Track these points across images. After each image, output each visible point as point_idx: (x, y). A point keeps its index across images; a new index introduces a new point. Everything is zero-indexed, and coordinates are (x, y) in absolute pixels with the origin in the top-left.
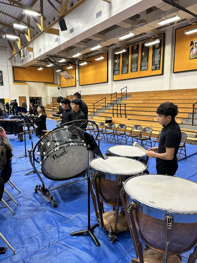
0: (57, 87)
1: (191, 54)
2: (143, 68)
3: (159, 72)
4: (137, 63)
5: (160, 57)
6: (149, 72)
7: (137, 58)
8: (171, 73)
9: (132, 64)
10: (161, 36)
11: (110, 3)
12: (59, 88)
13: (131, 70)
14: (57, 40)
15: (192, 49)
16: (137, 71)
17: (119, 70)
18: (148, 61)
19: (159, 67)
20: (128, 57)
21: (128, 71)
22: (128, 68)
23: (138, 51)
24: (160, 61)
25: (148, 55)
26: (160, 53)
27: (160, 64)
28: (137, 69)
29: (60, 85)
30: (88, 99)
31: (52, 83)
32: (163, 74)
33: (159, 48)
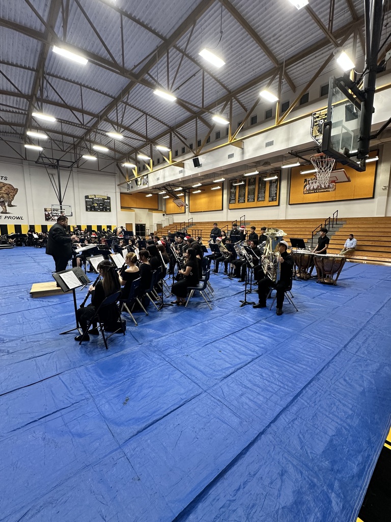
0: (162, 214)
1: (305, 189)
2: (260, 199)
3: (276, 203)
4: (254, 194)
5: (277, 190)
6: (266, 203)
7: (254, 189)
8: (287, 204)
9: (248, 195)
10: (278, 172)
11: (243, 149)
12: (164, 215)
13: (248, 201)
14: (181, 172)
15: (306, 185)
16: (254, 201)
17: (235, 200)
18: (265, 193)
19: (276, 199)
20: (245, 188)
21: (244, 201)
22: (245, 198)
23: (255, 183)
24: (276, 194)
25: (265, 187)
26: (277, 187)
27: (276, 196)
28: (254, 199)
29: (165, 212)
30: (203, 227)
31: (157, 210)
32: (279, 205)
33: (275, 182)
